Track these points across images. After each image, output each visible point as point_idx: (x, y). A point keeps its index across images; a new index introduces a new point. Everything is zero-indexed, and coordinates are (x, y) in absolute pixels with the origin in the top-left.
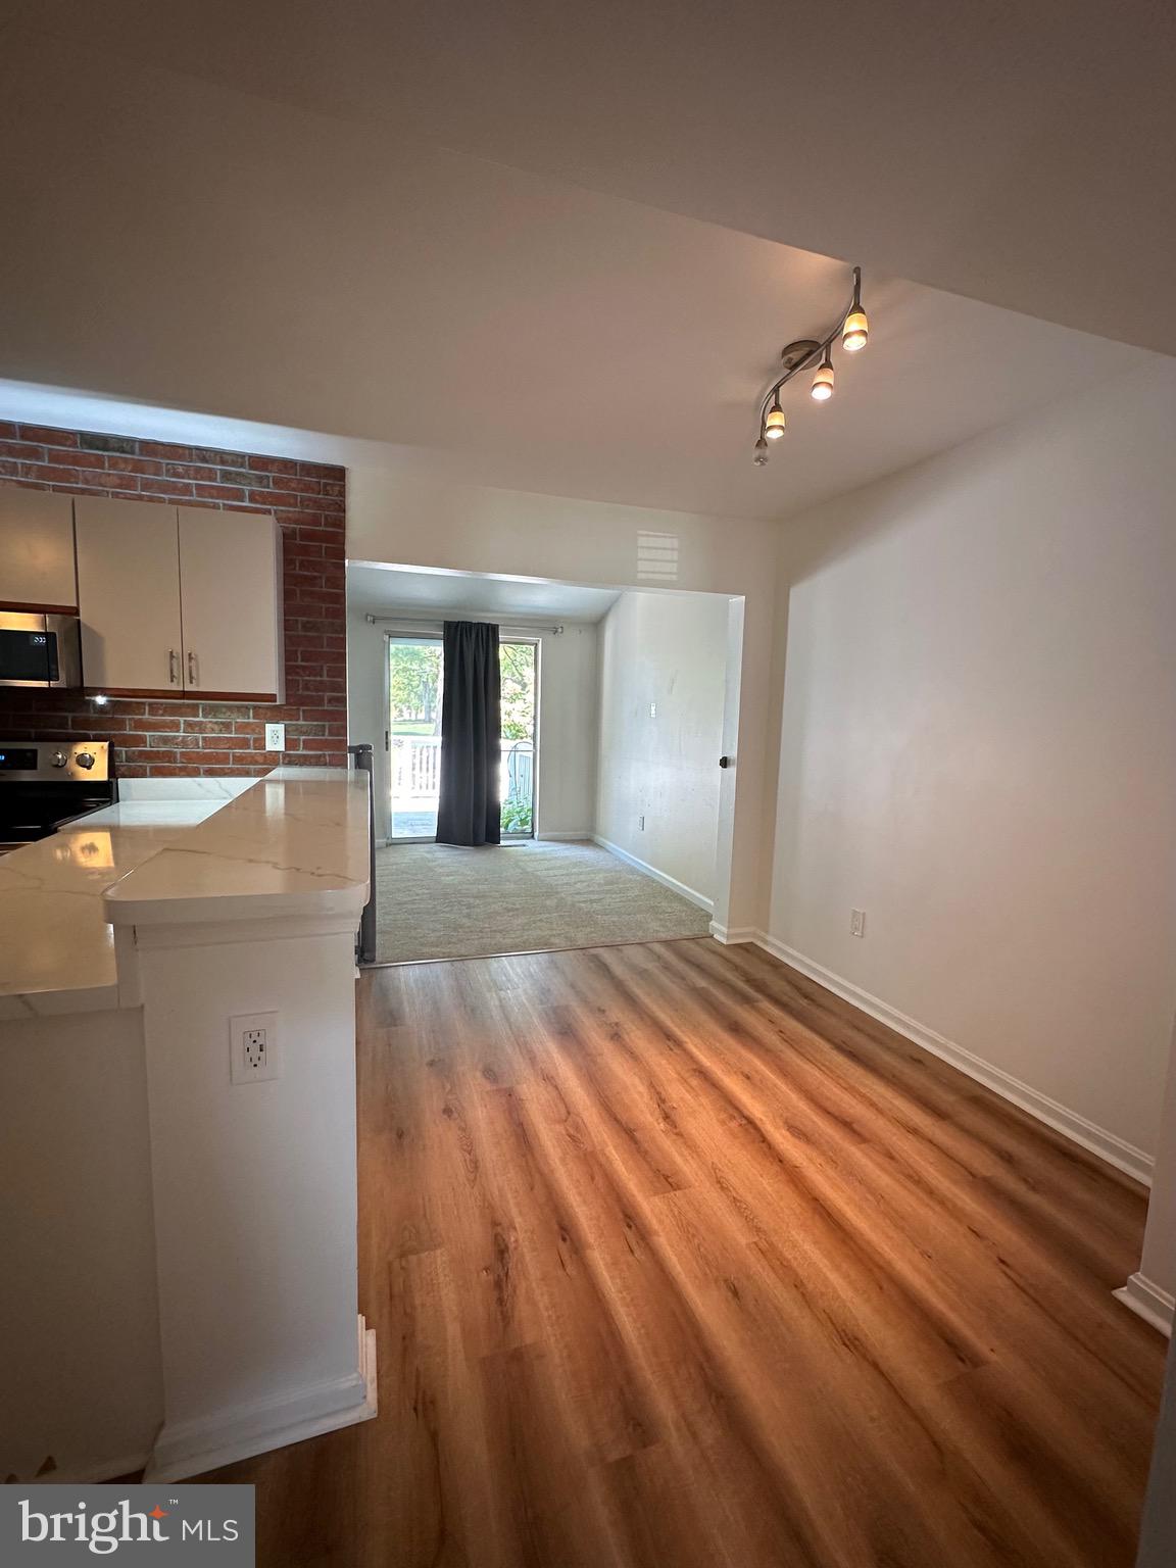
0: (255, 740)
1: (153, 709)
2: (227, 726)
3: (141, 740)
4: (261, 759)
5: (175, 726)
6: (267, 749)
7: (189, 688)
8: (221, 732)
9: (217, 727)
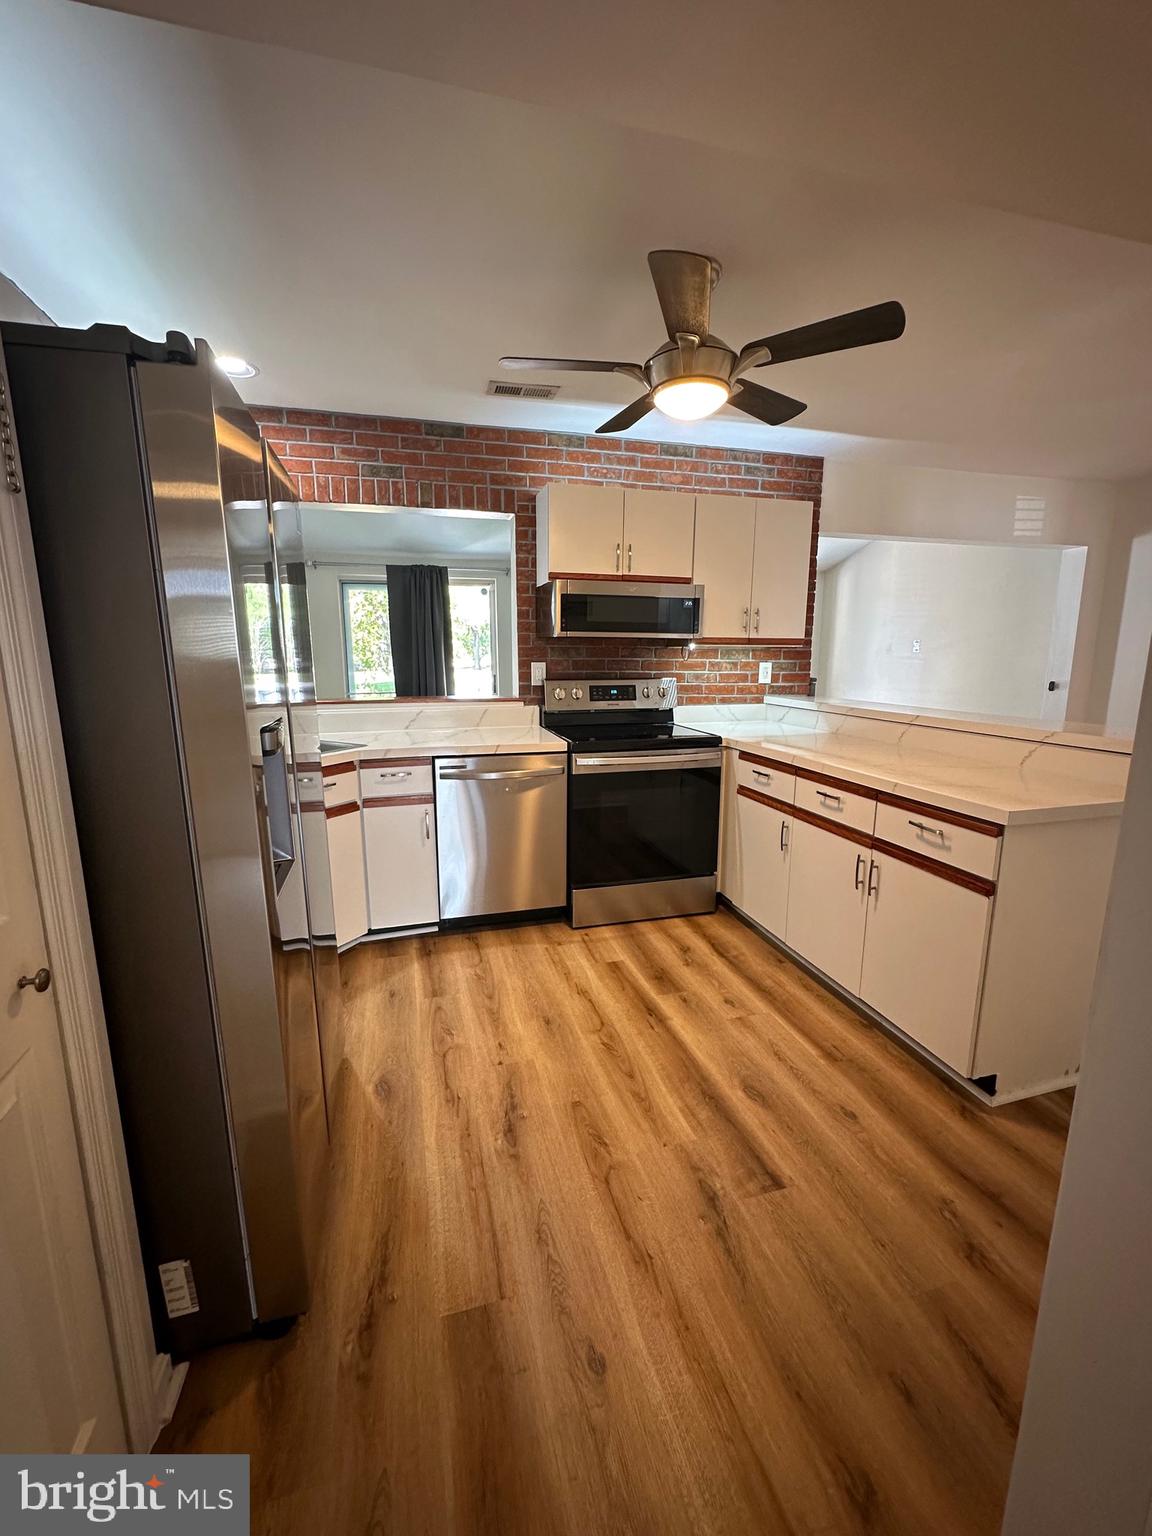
0: (752, 675)
2: (735, 666)
4: (754, 690)
5: (703, 666)
6: (760, 682)
7: (753, 635)
8: (731, 670)
9: (729, 666)
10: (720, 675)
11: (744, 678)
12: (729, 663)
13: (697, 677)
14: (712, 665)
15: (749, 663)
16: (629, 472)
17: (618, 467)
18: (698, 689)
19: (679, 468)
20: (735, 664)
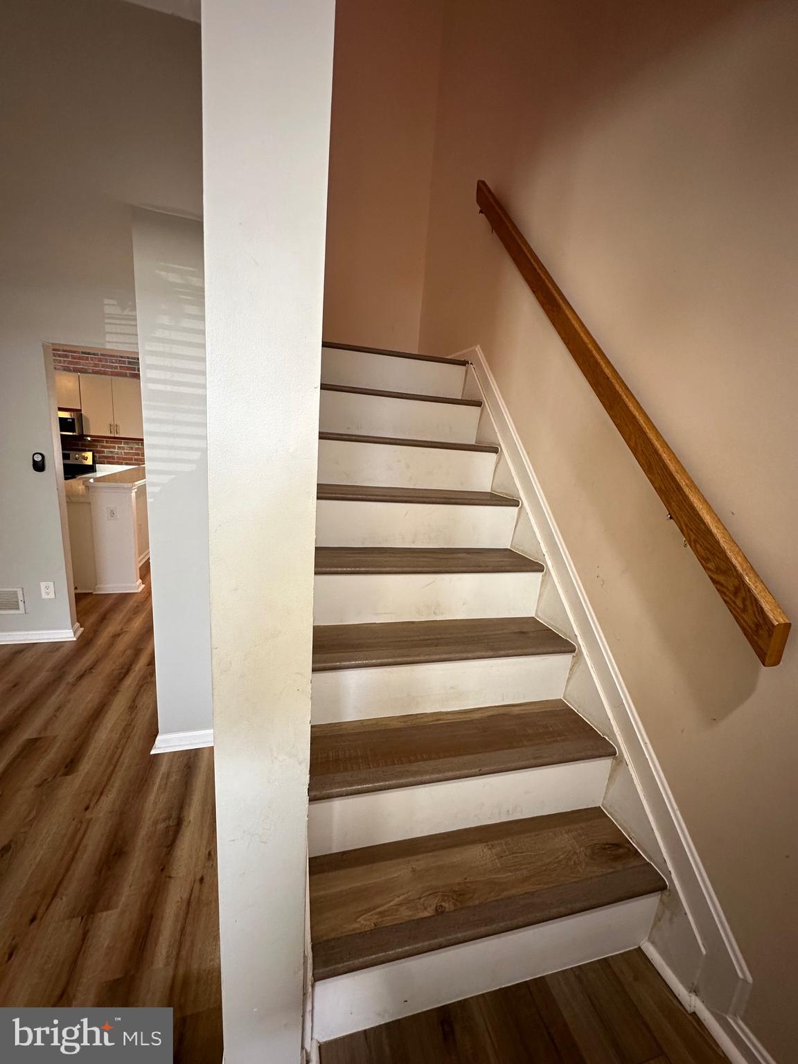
1: (107, 442)
2: (132, 448)
3: (103, 452)
5: (114, 448)
7: (116, 436)
12: (127, 447)
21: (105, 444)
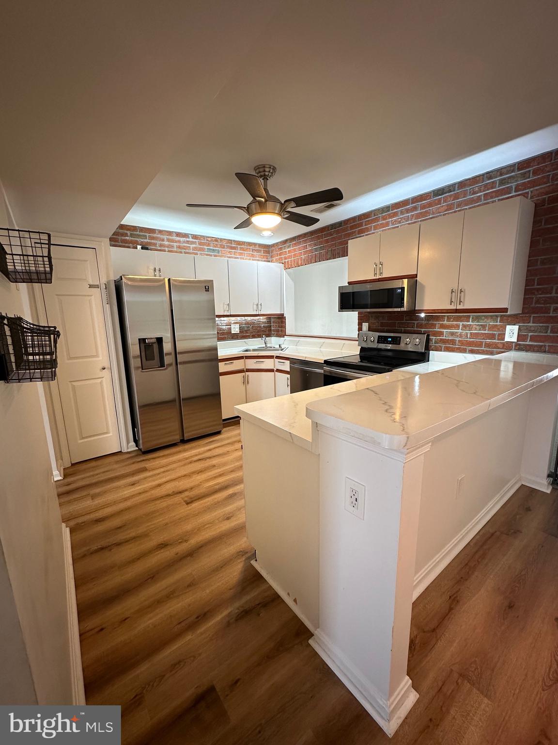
0: (499, 335)
3: (441, 334)
4: (501, 346)
5: (458, 327)
6: (506, 340)
7: (459, 307)
8: (480, 330)
9: (478, 328)
10: (471, 333)
11: (492, 336)
12: (478, 325)
13: (452, 334)
14: (464, 326)
15: (496, 325)
16: (412, 216)
17: (407, 215)
18: (453, 342)
19: (445, 201)
20: (484, 327)
21: (445, 322)
